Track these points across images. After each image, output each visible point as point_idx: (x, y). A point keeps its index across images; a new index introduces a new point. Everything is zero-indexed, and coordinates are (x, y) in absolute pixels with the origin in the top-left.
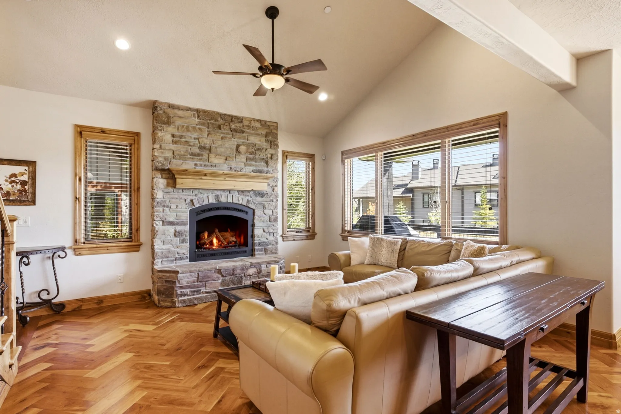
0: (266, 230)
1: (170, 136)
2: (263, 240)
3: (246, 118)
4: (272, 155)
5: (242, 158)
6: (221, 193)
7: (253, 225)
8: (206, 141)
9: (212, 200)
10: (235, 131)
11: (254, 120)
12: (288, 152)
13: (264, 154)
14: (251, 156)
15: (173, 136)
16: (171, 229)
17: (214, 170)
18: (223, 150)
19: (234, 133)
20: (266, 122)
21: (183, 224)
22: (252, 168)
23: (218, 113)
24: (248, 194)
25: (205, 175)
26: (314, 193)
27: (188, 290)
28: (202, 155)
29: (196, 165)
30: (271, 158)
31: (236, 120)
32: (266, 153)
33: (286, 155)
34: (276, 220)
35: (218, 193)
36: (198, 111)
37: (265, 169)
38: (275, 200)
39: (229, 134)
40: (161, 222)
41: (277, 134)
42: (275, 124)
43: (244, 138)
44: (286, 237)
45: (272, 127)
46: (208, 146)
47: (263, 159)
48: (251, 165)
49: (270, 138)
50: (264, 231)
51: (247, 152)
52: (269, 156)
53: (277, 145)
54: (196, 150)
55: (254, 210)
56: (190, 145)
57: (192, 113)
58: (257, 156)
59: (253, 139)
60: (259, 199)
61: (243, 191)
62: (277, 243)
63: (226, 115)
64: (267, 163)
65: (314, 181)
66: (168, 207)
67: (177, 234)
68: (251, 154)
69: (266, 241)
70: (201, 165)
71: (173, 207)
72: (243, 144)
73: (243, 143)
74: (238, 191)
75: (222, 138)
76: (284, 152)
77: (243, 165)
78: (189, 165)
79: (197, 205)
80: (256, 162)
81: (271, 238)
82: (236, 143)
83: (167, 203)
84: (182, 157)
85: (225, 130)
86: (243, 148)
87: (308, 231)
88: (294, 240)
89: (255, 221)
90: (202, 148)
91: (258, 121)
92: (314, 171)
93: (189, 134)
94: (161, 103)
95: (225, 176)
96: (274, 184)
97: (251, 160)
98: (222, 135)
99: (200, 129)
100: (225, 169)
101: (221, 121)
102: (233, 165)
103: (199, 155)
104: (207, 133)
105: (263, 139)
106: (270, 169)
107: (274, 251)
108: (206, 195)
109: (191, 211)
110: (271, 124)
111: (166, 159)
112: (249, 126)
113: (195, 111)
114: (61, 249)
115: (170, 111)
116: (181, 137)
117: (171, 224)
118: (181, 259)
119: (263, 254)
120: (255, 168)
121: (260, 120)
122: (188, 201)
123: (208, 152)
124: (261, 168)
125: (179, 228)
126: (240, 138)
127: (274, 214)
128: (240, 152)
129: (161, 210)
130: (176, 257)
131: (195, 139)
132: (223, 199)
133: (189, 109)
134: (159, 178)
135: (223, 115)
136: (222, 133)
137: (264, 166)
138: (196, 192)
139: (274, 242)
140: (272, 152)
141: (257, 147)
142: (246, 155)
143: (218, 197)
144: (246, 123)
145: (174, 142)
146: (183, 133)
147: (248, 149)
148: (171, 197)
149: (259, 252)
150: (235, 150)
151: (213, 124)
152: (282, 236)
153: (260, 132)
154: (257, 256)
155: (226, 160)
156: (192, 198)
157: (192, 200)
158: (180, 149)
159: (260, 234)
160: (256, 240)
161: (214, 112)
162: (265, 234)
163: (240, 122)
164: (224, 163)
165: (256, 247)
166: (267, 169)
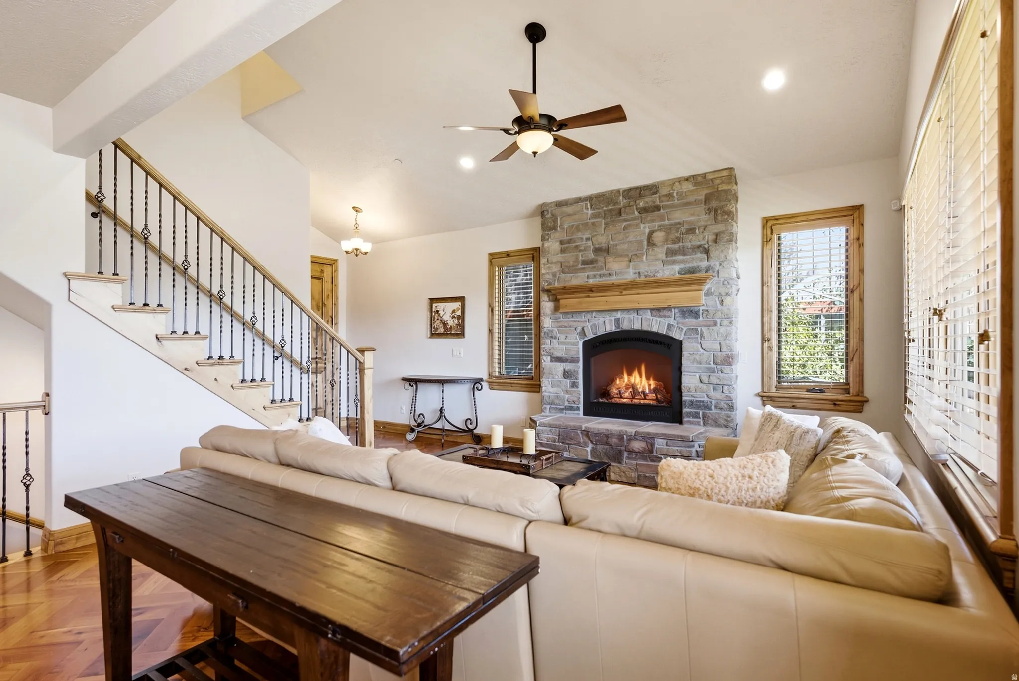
0: (705, 379)
1: (558, 244)
2: (700, 396)
3: (663, 182)
4: (717, 235)
5: (660, 253)
6: (624, 314)
7: (680, 369)
8: (602, 240)
9: (611, 327)
10: (646, 210)
11: (680, 180)
12: (774, 218)
13: (701, 237)
14: (676, 246)
15: (562, 243)
16: (560, 367)
17: (610, 280)
18: (626, 247)
19: (644, 215)
20: (704, 175)
21: (574, 361)
22: (677, 268)
23: (618, 191)
24: (668, 313)
25: (591, 291)
26: (861, 299)
28: (597, 261)
29: (588, 277)
30: (716, 241)
31: (647, 192)
32: (707, 232)
33: (770, 225)
34: (729, 361)
35: (618, 315)
36: (590, 198)
37: (704, 264)
38: (726, 322)
39: (634, 219)
40: (549, 358)
42: (725, 173)
43: (662, 218)
44: (772, 398)
45: (718, 182)
46: (604, 246)
47: (699, 247)
48: (674, 263)
49: (714, 204)
50: (701, 381)
51: (667, 240)
52: (712, 238)
53: (730, 214)
54: (591, 256)
55: (680, 342)
56: (580, 251)
57: (584, 203)
58: (687, 245)
59: (679, 215)
60: (690, 321)
61: (659, 309)
62: (732, 407)
63: (630, 190)
64: (707, 252)
66: (555, 337)
67: (567, 375)
68: (674, 243)
69: (706, 399)
70: (595, 276)
71: (562, 337)
72: (660, 229)
73: (660, 226)
74: (652, 310)
75: (625, 228)
76: (764, 221)
77: (659, 266)
78: (578, 279)
79: (590, 336)
80: (684, 255)
81: (716, 395)
82: (647, 231)
83: (555, 332)
84: (572, 269)
85: (630, 214)
86: (659, 236)
87: (847, 391)
88: (793, 407)
89: (683, 361)
90: (597, 251)
91: (687, 179)
92: (860, 245)
93: (579, 235)
94: (550, 204)
95: (622, 288)
96: (723, 290)
97: (674, 252)
98: (625, 223)
99: (593, 223)
100: (630, 275)
101: (623, 202)
102: (643, 267)
103: (591, 262)
104: (603, 226)
105: (701, 208)
106: (714, 263)
107: (722, 421)
108: (602, 319)
109: (585, 343)
110: (717, 175)
111: (554, 275)
112: (669, 196)
113: (587, 200)
114: (478, 381)
115: (558, 211)
116: (569, 242)
117: (559, 360)
118: (571, 408)
119: (698, 424)
120: (682, 266)
121: (693, 176)
122: (579, 329)
123: (605, 255)
124: (694, 264)
125: (569, 366)
126: (653, 221)
127: (724, 349)
128: (654, 245)
129: (548, 341)
130: (565, 405)
131: (587, 239)
132: (626, 326)
133: (579, 200)
134: (546, 301)
135: (624, 191)
136: (625, 220)
137: (701, 260)
138: (589, 316)
139: (723, 405)
140: (720, 227)
141: (686, 226)
142: (666, 247)
143: (618, 321)
144: (664, 191)
145: (563, 251)
146: (572, 236)
147: (668, 234)
148: (560, 324)
149: (691, 419)
150: (645, 243)
151: (610, 210)
152: (758, 395)
153: (691, 198)
154: (686, 426)
155: (630, 262)
156: (583, 324)
157: (583, 329)
158: (569, 257)
159: (692, 386)
160: (686, 398)
161: (612, 191)
162: (704, 386)
163: (655, 193)
164: (629, 267)
165: (685, 410)
166: (708, 263)
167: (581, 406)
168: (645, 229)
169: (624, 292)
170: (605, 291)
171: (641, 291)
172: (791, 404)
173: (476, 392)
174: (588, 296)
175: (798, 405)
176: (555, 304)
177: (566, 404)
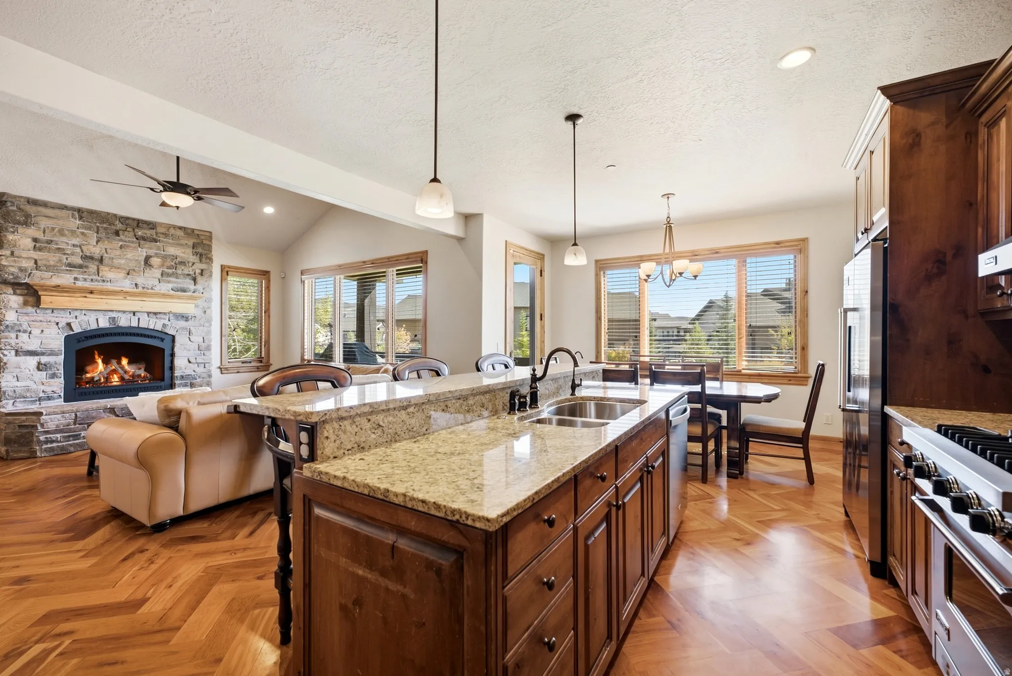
0: (192, 360)
1: (30, 240)
2: (189, 372)
3: (161, 224)
4: (202, 271)
5: (157, 273)
6: (120, 315)
7: (172, 355)
8: (96, 250)
9: (104, 323)
10: (144, 239)
11: (175, 227)
12: (229, 267)
13: (190, 269)
14: (170, 271)
15: (35, 240)
16: (33, 361)
17: (109, 286)
18: (123, 261)
19: (142, 242)
20: (193, 230)
21: (52, 353)
22: (170, 286)
23: (115, 215)
24: (165, 316)
25: (91, 293)
26: (269, 317)
27: (58, 435)
28: (87, 267)
29: (76, 279)
30: (202, 274)
31: (145, 226)
32: (194, 267)
33: (226, 271)
34: (208, 348)
35: (114, 315)
36: (79, 210)
37: (192, 287)
38: (207, 324)
39: (133, 242)
40: (13, 352)
41: (210, 246)
42: (208, 234)
43: (159, 248)
44: (226, 369)
45: (203, 237)
46: (97, 256)
47: (189, 275)
48: (169, 282)
49: (200, 250)
50: (190, 362)
51: (163, 265)
52: (198, 271)
53: (211, 259)
54: (78, 261)
55: (174, 337)
56: (65, 254)
57: (70, 212)
58: (179, 272)
59: (172, 251)
60: (182, 323)
61: (155, 314)
62: (210, 376)
63: (128, 218)
64: (195, 280)
65: (269, 303)
66: (25, 331)
67: (40, 367)
68: (169, 268)
69: (193, 373)
70: (85, 280)
71: (36, 332)
72: (157, 255)
73: (156, 254)
74: (149, 313)
75: (121, 247)
76: (223, 267)
77: (156, 282)
78: (65, 279)
79: (77, 329)
80: (177, 278)
81: (200, 370)
82: (145, 254)
83: (25, 326)
84: (53, 269)
85: (127, 236)
86: (155, 261)
87: (261, 362)
88: (238, 372)
89: (176, 350)
90: (87, 258)
91: (180, 228)
92: (269, 291)
93: (64, 239)
94: (15, 197)
95: (125, 294)
96: (205, 305)
97: (168, 275)
98: (121, 243)
99: (83, 234)
100: (126, 284)
101: (119, 226)
102: (140, 280)
103: (81, 267)
104: (95, 239)
105: (190, 251)
106: (199, 287)
108: (94, 317)
109: (68, 339)
110: (201, 233)
111: (23, 270)
112: (165, 235)
113: (75, 211)
115: (30, 209)
116: (48, 242)
117: (31, 353)
118: (51, 398)
120: (175, 285)
121: (185, 228)
122: (62, 324)
123: (97, 263)
124: (185, 286)
125: (45, 359)
126: (151, 248)
127: (206, 341)
128: (151, 266)
129: (13, 335)
130: (40, 396)
131: (75, 246)
132: (123, 323)
133: (64, 208)
134: (10, 294)
135: (122, 218)
136: (121, 240)
137: (190, 284)
138: (77, 313)
139: (205, 375)
140: (203, 266)
141: (179, 259)
142: (162, 269)
143: (113, 319)
144: (161, 230)
145: (38, 249)
146: (53, 237)
147: (164, 261)
148: (33, 318)
150: (143, 263)
151: (105, 228)
152: (220, 368)
153: (183, 242)
155: (128, 274)
156: (69, 320)
157: (68, 324)
158: (48, 257)
159: (183, 367)
160: (177, 373)
161: (108, 213)
162: (191, 365)
163: (153, 229)
164: (125, 278)
165: (177, 380)
166: (195, 287)
167: (62, 395)
168: (143, 252)
169: (128, 298)
170: (107, 295)
171: (144, 299)
172: (236, 371)
174: (86, 297)
175: (241, 371)
176: (24, 298)
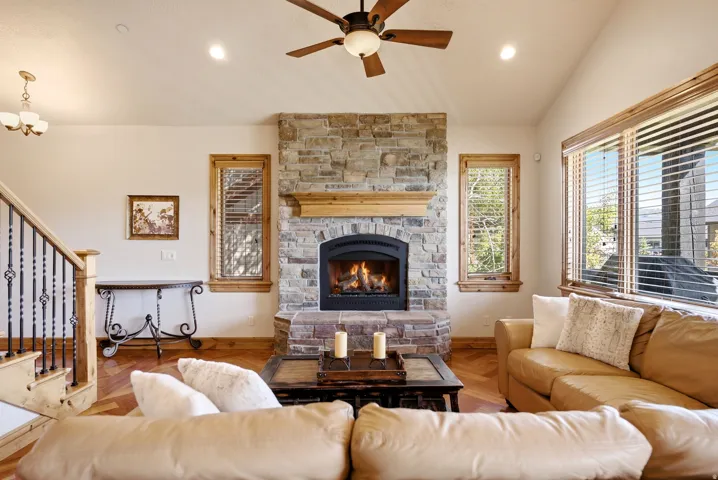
0: (426, 273)
1: (296, 153)
2: (423, 288)
3: (394, 115)
4: (436, 163)
5: (391, 171)
6: (360, 221)
7: (407, 267)
8: (340, 155)
9: (348, 231)
10: (380, 135)
11: (408, 116)
12: (468, 156)
13: (424, 163)
14: (404, 168)
15: (300, 153)
16: (298, 268)
17: (350, 191)
18: (362, 163)
19: (378, 139)
20: (426, 115)
21: (312, 261)
22: (405, 185)
23: (356, 115)
24: (398, 221)
25: (335, 199)
26: (518, 217)
27: (302, 346)
28: (335, 173)
29: (327, 186)
30: (435, 168)
31: (381, 121)
32: (428, 159)
33: (465, 161)
34: (443, 259)
35: (355, 221)
36: (329, 117)
37: (426, 184)
38: (441, 230)
39: (371, 141)
40: (287, 259)
41: (444, 131)
42: (441, 117)
43: (393, 143)
44: (465, 286)
45: (436, 122)
46: (342, 161)
47: (422, 170)
48: (403, 181)
49: (433, 138)
50: (423, 275)
51: (397, 162)
52: (432, 164)
53: (445, 148)
54: (328, 167)
55: (407, 245)
56: (320, 162)
57: (322, 120)
58: (413, 168)
59: (406, 143)
60: (415, 229)
61: (390, 218)
62: (445, 294)
63: (366, 116)
64: (428, 175)
65: (519, 198)
66: (293, 240)
67: (305, 274)
68: (403, 165)
69: (427, 289)
70: (333, 186)
71: (300, 240)
72: (391, 153)
73: (391, 150)
74: (384, 218)
75: (361, 148)
76: (461, 157)
77: (391, 182)
78: (318, 188)
79: (328, 238)
80: (410, 175)
81: (434, 286)
82: (381, 152)
83: (293, 236)
84: (311, 179)
85: (366, 136)
86: (390, 158)
87: (508, 279)
88: (479, 291)
89: (409, 260)
90: (335, 164)
91: (413, 116)
92: (518, 181)
93: (318, 148)
94: (287, 115)
95: (363, 198)
96: (440, 205)
97: (402, 173)
98: (361, 144)
99: (332, 139)
100: (365, 188)
101: (360, 125)
102: (377, 182)
103: (330, 173)
104: (341, 143)
105: (423, 141)
106: (433, 183)
107: (439, 305)
108: (340, 225)
109: (323, 247)
110: (435, 117)
111: (292, 182)
112: (399, 126)
113: (326, 118)
114: (199, 284)
115: (296, 124)
116: (309, 153)
117: (298, 261)
118: (309, 305)
119: (421, 308)
120: (409, 184)
121: (417, 114)
122: (317, 233)
123: (343, 168)
124: (418, 184)
125: (307, 267)
126: (386, 144)
127: (440, 251)
128: (386, 164)
129: (286, 244)
130: (303, 302)
131: (326, 153)
132: (362, 230)
133: (318, 116)
134: (284, 206)
135: (362, 116)
136: (362, 141)
137: (423, 181)
138: (327, 221)
139: (439, 292)
140: (438, 157)
141: (412, 153)
142: (396, 167)
143: (355, 227)
144: (395, 122)
145: (301, 161)
146: (311, 148)
147: (398, 158)
148: (298, 228)
149: (415, 305)
150: (379, 162)
151: (348, 131)
152: (458, 284)
153: (417, 131)
154: (412, 311)
155: (367, 176)
156: (322, 229)
157: (322, 232)
158: (308, 168)
159: (416, 280)
160: (411, 288)
161: (350, 114)
162: (425, 279)
163: (388, 122)
164: (364, 181)
165: (411, 298)
166: (429, 184)
167: (319, 302)
168: (379, 150)
170: (347, 200)
171: (379, 202)
173: (195, 296)
174: (331, 204)
176: (293, 209)
177: (305, 301)
